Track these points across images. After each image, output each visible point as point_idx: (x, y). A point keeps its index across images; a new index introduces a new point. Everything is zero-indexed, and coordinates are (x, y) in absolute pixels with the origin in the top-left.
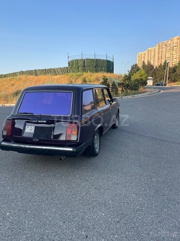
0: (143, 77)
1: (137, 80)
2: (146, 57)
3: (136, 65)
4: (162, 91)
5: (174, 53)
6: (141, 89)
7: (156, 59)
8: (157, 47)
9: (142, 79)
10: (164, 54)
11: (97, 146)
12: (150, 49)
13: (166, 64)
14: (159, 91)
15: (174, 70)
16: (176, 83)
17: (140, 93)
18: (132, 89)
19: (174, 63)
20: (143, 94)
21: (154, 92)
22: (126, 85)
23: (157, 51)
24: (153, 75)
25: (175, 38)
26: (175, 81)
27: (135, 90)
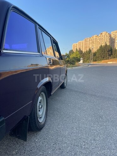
0: (78, 56)
1: (74, 58)
2: (78, 46)
3: (72, 50)
4: (90, 66)
5: (94, 45)
6: (77, 64)
7: (84, 48)
8: (84, 41)
9: (77, 57)
10: (88, 45)
11: (41, 113)
12: (80, 42)
13: (90, 51)
14: (88, 66)
15: (95, 54)
16: (97, 62)
17: (76, 66)
18: (71, 63)
19: (94, 51)
20: (79, 67)
21: (85, 66)
22: (67, 61)
23: (84, 43)
24: (83, 57)
25: (95, 36)
26: (95, 61)
27: (73, 64)
